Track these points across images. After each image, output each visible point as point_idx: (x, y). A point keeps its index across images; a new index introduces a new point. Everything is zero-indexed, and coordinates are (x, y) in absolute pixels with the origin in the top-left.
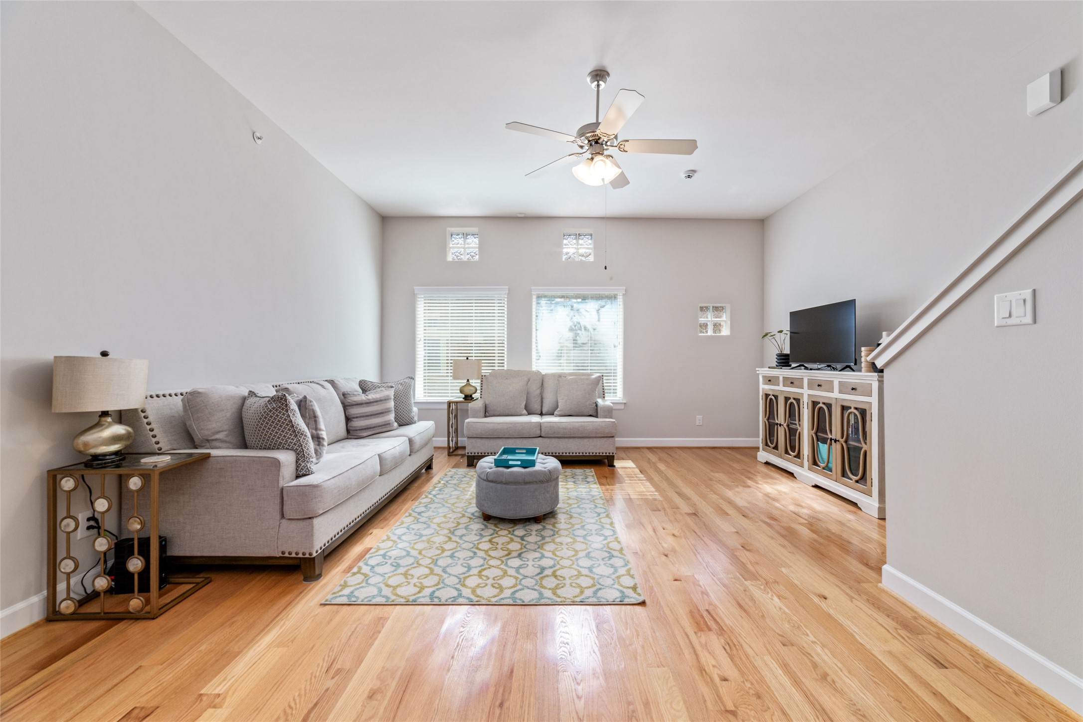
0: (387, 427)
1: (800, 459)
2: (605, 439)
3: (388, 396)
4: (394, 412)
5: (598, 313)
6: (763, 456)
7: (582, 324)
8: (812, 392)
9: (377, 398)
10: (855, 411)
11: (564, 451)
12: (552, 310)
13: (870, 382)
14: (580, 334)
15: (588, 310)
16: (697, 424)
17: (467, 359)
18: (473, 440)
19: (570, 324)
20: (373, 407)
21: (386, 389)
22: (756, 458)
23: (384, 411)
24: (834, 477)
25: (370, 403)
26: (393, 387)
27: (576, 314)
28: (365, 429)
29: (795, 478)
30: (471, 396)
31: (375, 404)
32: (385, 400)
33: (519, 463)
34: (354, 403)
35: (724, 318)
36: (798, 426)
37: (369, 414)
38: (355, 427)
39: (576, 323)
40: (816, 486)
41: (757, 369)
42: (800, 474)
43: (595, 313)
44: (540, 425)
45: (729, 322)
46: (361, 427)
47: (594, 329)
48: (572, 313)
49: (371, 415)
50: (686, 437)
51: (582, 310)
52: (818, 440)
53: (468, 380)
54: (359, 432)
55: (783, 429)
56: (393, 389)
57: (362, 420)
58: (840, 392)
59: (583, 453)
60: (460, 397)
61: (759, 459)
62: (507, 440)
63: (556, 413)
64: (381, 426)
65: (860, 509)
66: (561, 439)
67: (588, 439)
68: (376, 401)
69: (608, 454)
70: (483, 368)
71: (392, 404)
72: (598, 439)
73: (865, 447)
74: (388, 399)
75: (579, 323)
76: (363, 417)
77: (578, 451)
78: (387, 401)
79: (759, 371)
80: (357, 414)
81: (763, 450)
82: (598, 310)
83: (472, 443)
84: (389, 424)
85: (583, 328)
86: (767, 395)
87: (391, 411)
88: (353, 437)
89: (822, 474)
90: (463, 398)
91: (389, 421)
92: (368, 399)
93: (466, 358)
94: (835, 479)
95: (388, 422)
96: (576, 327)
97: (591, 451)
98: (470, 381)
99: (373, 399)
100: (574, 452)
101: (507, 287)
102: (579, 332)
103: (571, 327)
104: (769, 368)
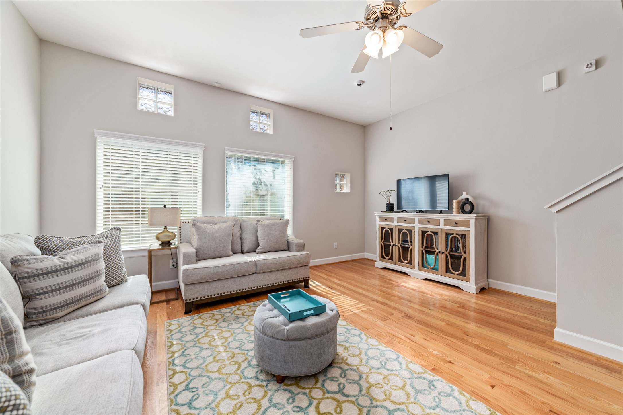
0: (97, 296)
1: (412, 264)
2: (303, 267)
3: (97, 255)
4: (104, 275)
5: (274, 173)
6: (380, 264)
7: (262, 180)
8: (421, 226)
9: (81, 260)
10: (457, 236)
11: (274, 282)
12: (239, 168)
13: (469, 219)
14: (261, 188)
15: (267, 170)
16: (335, 248)
17: (165, 206)
18: (192, 287)
19: (253, 180)
20: (75, 273)
21: (91, 246)
22: (374, 266)
23: (93, 275)
24: (441, 273)
25: (71, 267)
26: (102, 242)
27: (258, 173)
28: (62, 306)
29: (409, 275)
30: (169, 242)
31: (79, 268)
32: (94, 260)
33: (312, 312)
34: (39, 272)
35: (346, 181)
36: (410, 245)
37: (69, 283)
38: (41, 308)
39: (258, 179)
40: (426, 279)
41: (375, 213)
42: (413, 273)
43: (272, 173)
44: (256, 263)
45: (349, 185)
46: (54, 305)
47: (271, 185)
48: (255, 171)
49: (73, 285)
50: (328, 257)
51: (262, 170)
52: (426, 253)
53: (166, 227)
54: (50, 313)
55: (398, 248)
56: (102, 244)
57: (57, 295)
58: (445, 225)
59: (288, 281)
60: (156, 245)
61: (376, 266)
62: (226, 280)
63: (257, 250)
64: (89, 296)
65: (462, 290)
66: (272, 273)
67: (291, 270)
68: (80, 264)
69: (305, 279)
70: (181, 215)
71: (102, 264)
72: (299, 268)
73: (464, 255)
74: (98, 259)
75: (260, 179)
76: (59, 289)
77: (284, 280)
78: (97, 261)
79: (376, 214)
80: (46, 287)
81: (380, 260)
82: (274, 171)
83: (191, 289)
84: (101, 290)
85: (263, 183)
86: (383, 228)
87: (101, 274)
88: (36, 323)
89: (430, 272)
90: (160, 245)
91: (100, 287)
92: (67, 263)
93: (163, 206)
94: (441, 274)
95: (98, 289)
96: (258, 183)
97: (294, 278)
98: (168, 228)
99: (75, 261)
100: (282, 281)
101: (204, 144)
102: (260, 186)
103: (254, 182)
104: (382, 212)
